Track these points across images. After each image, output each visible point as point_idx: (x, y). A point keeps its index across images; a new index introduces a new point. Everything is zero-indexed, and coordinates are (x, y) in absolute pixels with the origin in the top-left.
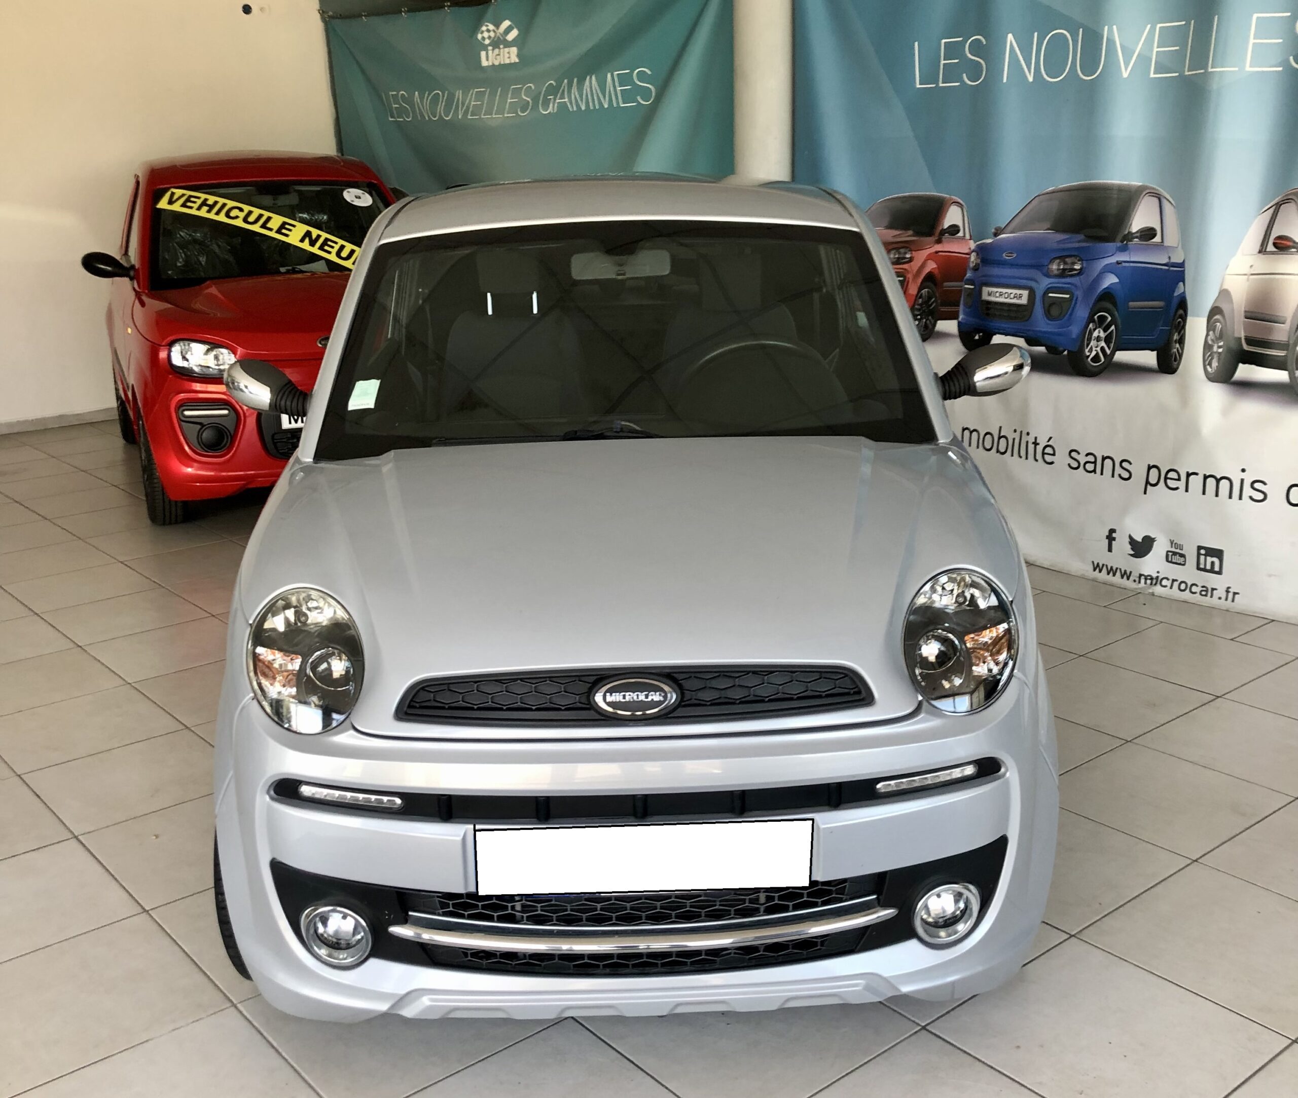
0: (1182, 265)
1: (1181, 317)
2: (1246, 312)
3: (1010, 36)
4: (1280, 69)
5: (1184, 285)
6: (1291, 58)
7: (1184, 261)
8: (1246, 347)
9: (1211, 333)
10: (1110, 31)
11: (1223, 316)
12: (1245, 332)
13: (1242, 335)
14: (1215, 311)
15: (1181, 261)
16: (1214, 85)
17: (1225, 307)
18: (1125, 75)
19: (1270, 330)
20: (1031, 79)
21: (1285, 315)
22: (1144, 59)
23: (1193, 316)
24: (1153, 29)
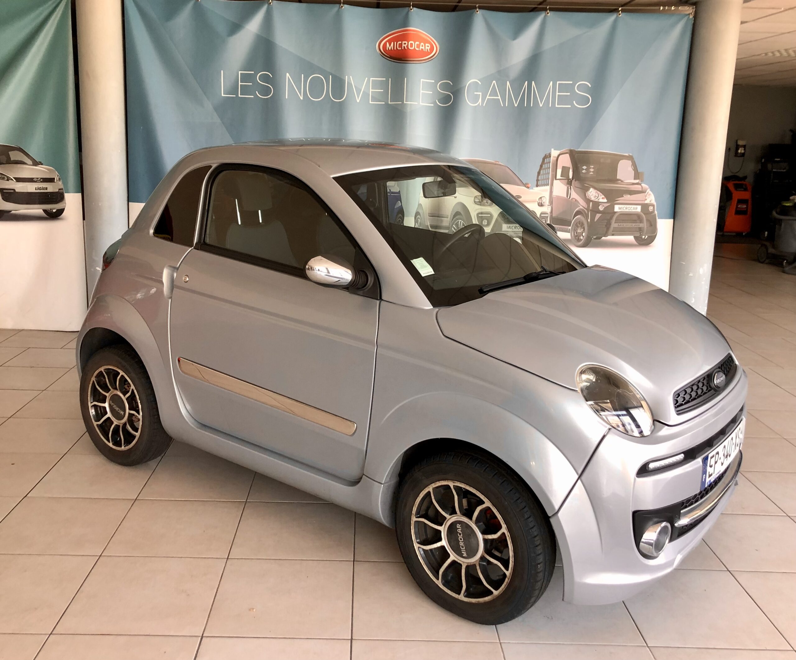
0: (399, 192)
1: (400, 217)
2: (429, 214)
3: (288, 74)
4: (433, 105)
5: (401, 202)
6: (437, 101)
7: (399, 191)
8: (430, 229)
9: (417, 224)
10: (349, 78)
11: (420, 216)
12: (429, 223)
13: (429, 224)
14: (417, 214)
15: (398, 191)
16: (408, 110)
17: (420, 211)
18: (358, 101)
19: (442, 221)
20: (302, 98)
21: (447, 214)
22: (366, 94)
23: (407, 216)
24: (369, 80)
